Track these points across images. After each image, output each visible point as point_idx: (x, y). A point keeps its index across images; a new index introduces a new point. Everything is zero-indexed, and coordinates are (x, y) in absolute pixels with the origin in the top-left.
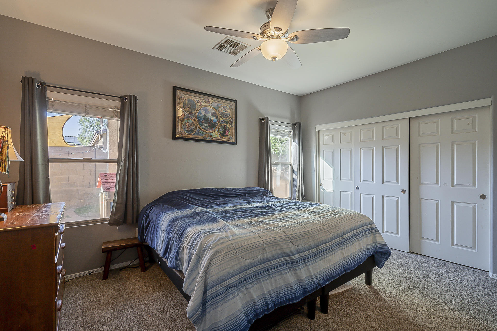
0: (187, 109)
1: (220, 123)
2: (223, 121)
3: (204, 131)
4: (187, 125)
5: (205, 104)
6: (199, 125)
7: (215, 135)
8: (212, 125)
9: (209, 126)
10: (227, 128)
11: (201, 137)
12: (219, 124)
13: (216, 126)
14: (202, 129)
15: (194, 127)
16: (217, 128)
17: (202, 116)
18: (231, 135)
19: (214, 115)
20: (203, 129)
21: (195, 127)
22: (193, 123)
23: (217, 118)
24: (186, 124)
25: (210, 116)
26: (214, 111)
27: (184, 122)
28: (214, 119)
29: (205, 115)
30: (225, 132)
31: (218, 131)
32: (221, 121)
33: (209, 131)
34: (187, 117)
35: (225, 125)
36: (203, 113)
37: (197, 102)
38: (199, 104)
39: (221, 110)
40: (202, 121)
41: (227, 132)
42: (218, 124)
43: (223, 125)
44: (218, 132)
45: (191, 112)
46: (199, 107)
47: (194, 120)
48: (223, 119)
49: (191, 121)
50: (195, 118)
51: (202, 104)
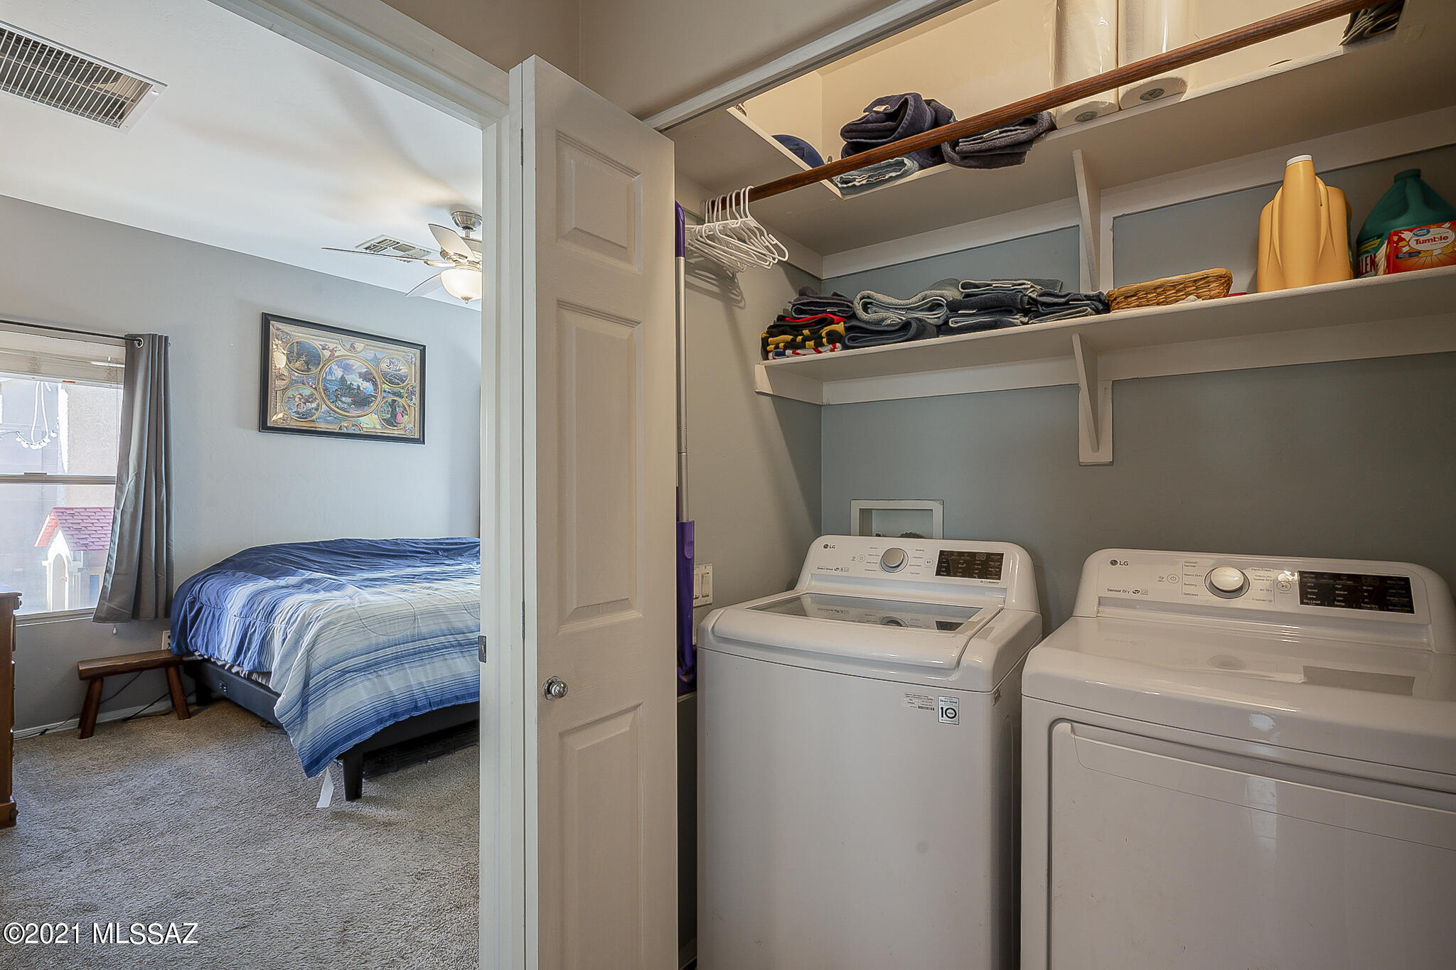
0: (298, 364)
1: (381, 394)
2: (389, 392)
3: (341, 414)
4: (297, 399)
5: (343, 352)
6: (329, 399)
7: (370, 421)
8: (362, 401)
9: (354, 403)
10: (399, 407)
11: (334, 428)
12: (379, 399)
13: (372, 402)
14: (336, 409)
15: (314, 405)
16: (374, 406)
17: (335, 380)
18: (409, 422)
19: (367, 377)
20: (338, 408)
21: (318, 405)
22: (312, 395)
23: (375, 384)
24: (294, 397)
25: (355, 380)
26: (367, 368)
27: (289, 393)
28: (367, 387)
29: (343, 377)
30: (394, 415)
31: (375, 414)
32: (385, 391)
33: (354, 413)
34: (297, 382)
35: (394, 401)
36: (339, 373)
37: (324, 349)
38: (327, 353)
39: (383, 366)
40: (336, 390)
41: (399, 416)
42: (376, 397)
43: (390, 400)
44: (376, 416)
45: (309, 369)
46: (329, 360)
47: (315, 389)
48: (390, 387)
49: (307, 392)
50: (318, 384)
51: (336, 354)
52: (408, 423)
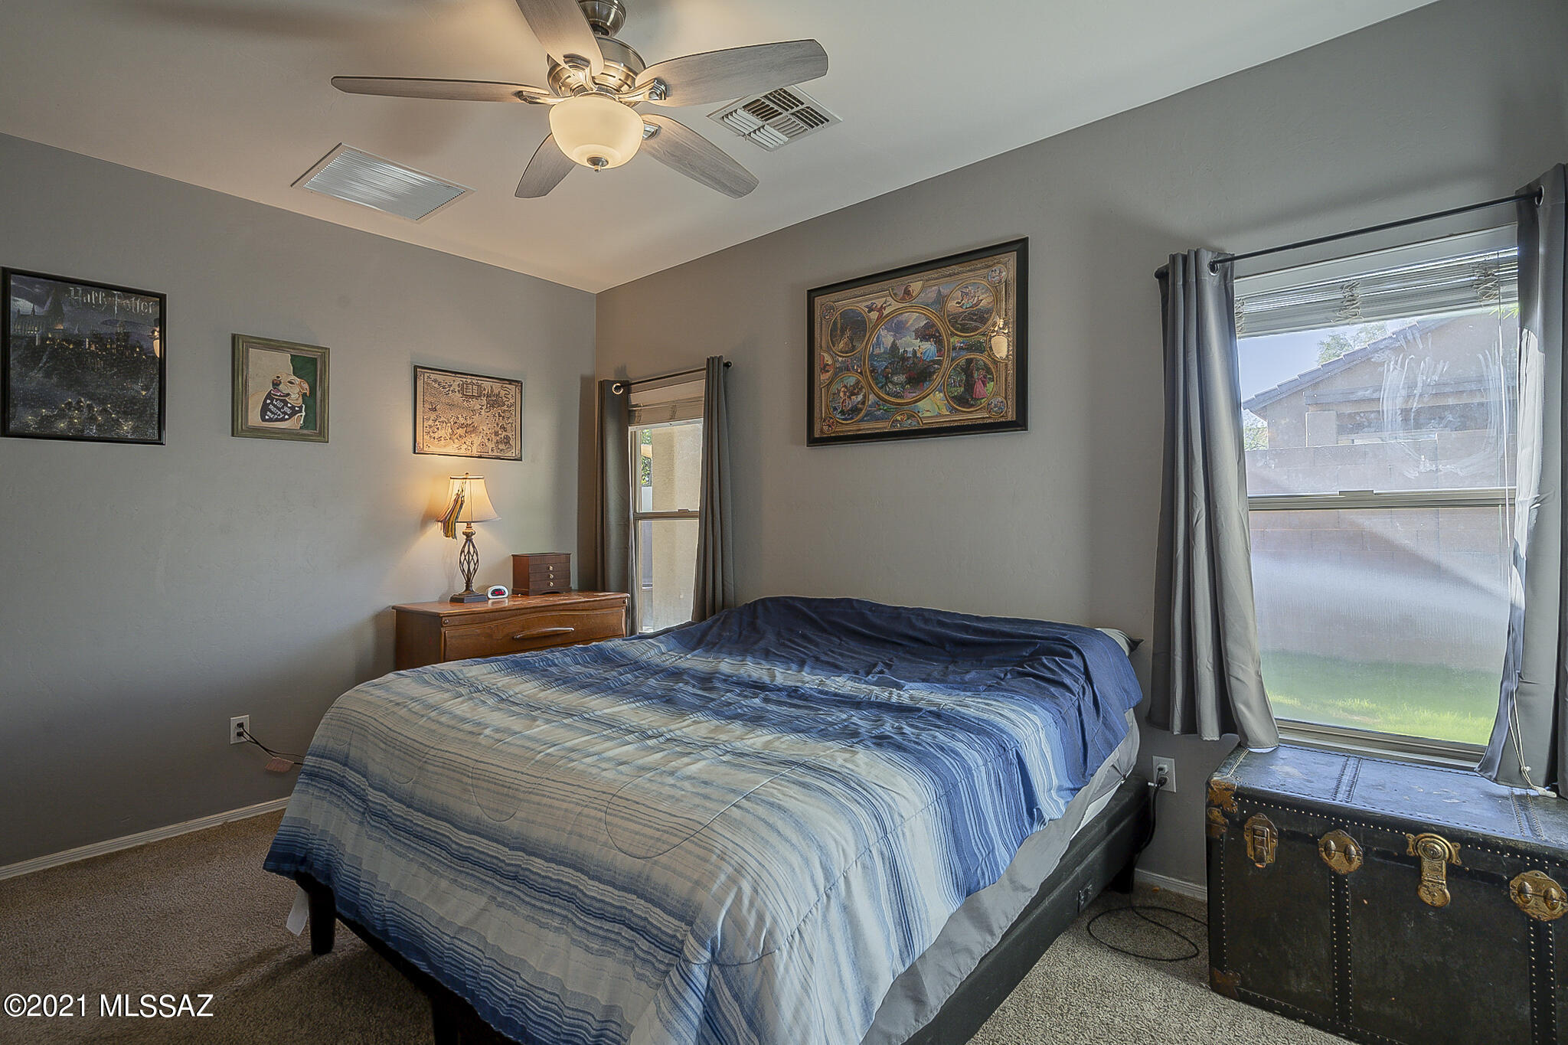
0: (841, 345)
1: (948, 356)
2: (961, 348)
3: (893, 403)
4: (842, 394)
5: (895, 305)
6: (877, 384)
7: (933, 406)
8: (920, 375)
9: (909, 381)
10: (978, 369)
11: (884, 426)
12: (945, 365)
13: (934, 373)
14: (886, 397)
15: (860, 397)
16: (937, 379)
17: (884, 353)
18: (997, 394)
19: (926, 334)
20: (888, 394)
21: (865, 396)
22: (858, 382)
23: (939, 341)
24: (839, 391)
25: (911, 344)
26: (928, 318)
27: (834, 388)
28: (928, 348)
29: (894, 345)
30: (969, 386)
31: (940, 392)
32: (954, 348)
33: (910, 397)
34: (841, 369)
35: (969, 361)
36: (888, 339)
37: (871, 310)
38: (874, 315)
39: (952, 305)
40: (886, 367)
41: (979, 386)
42: (940, 363)
43: (962, 361)
44: (942, 395)
45: (854, 348)
46: (876, 326)
47: (861, 373)
48: (961, 339)
49: (851, 381)
50: (864, 364)
51: (885, 312)
52: (995, 396)
